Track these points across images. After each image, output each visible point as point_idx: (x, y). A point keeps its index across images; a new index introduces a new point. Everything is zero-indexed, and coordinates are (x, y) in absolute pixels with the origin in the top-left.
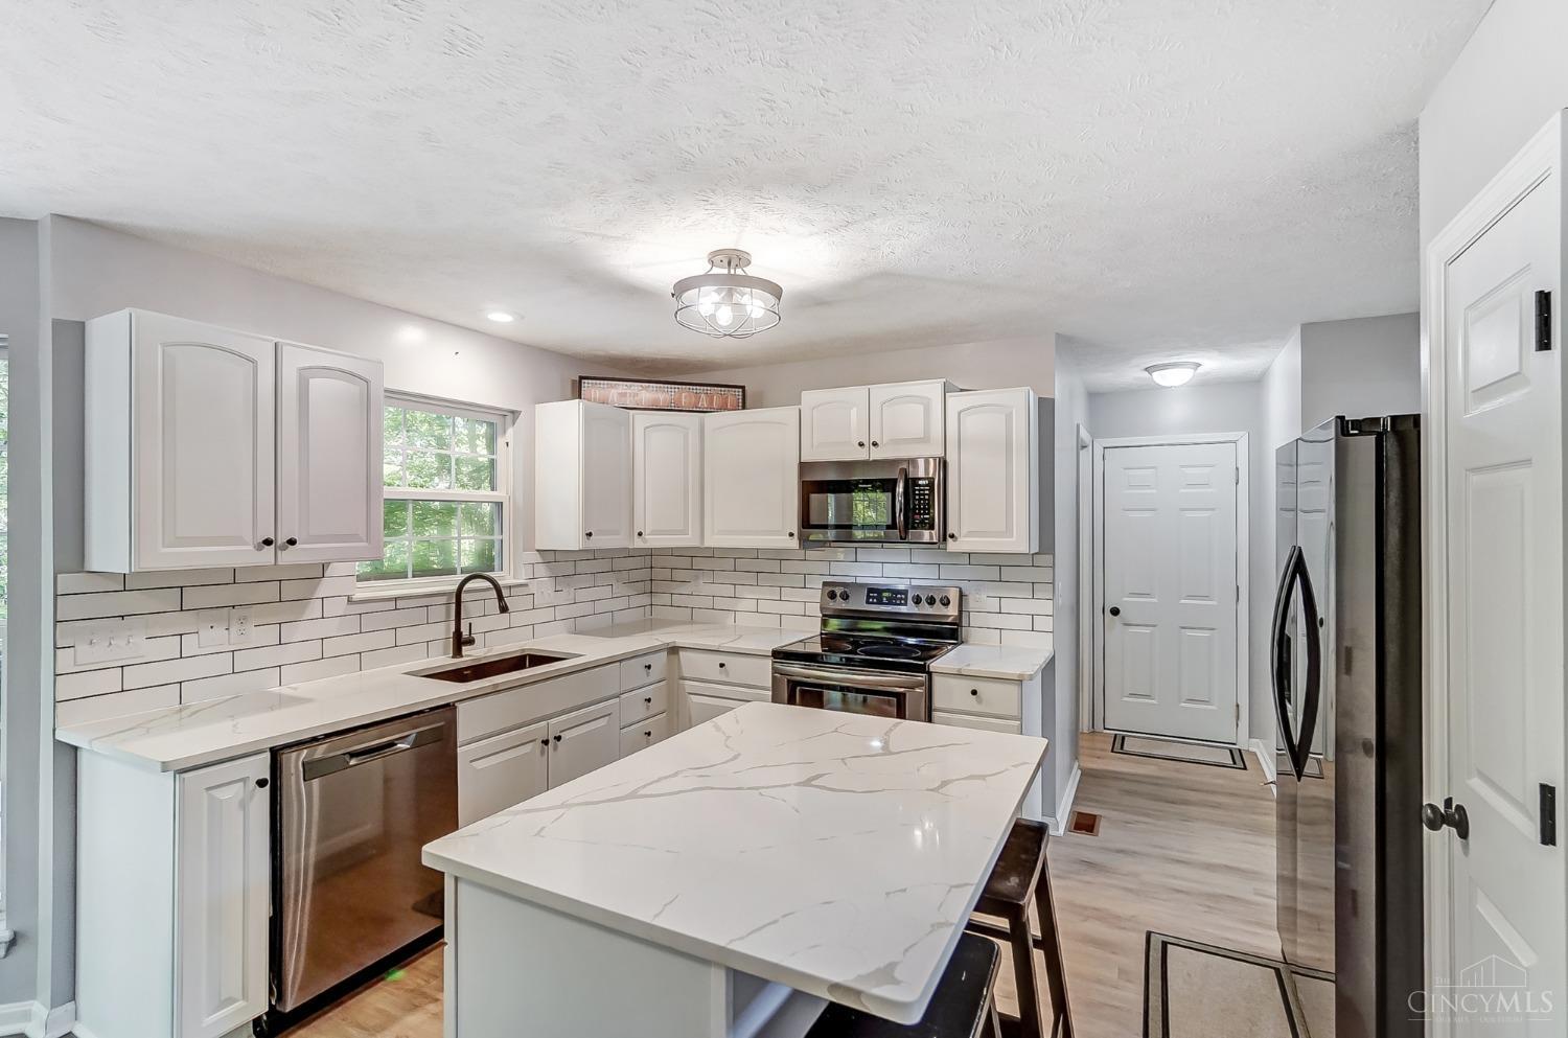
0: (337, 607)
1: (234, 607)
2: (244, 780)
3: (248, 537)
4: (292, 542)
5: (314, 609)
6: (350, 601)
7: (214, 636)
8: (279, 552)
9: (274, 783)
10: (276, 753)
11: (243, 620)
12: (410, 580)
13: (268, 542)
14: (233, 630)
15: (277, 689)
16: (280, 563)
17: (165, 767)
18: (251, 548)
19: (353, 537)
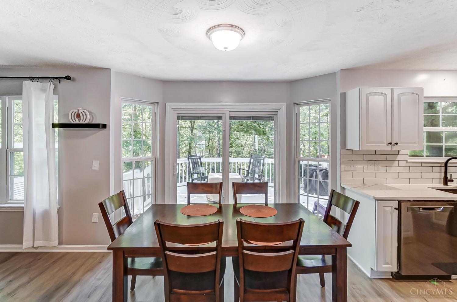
0: (403, 163)
1: (375, 160)
2: (392, 207)
3: (385, 142)
4: (397, 144)
5: (396, 163)
6: (407, 162)
7: (371, 168)
8: (393, 146)
9: (399, 209)
10: (400, 202)
11: (378, 164)
12: (425, 157)
13: (390, 144)
14: (375, 166)
15: (386, 184)
16: (393, 149)
17: (374, 198)
18: (385, 145)
19: (414, 143)
